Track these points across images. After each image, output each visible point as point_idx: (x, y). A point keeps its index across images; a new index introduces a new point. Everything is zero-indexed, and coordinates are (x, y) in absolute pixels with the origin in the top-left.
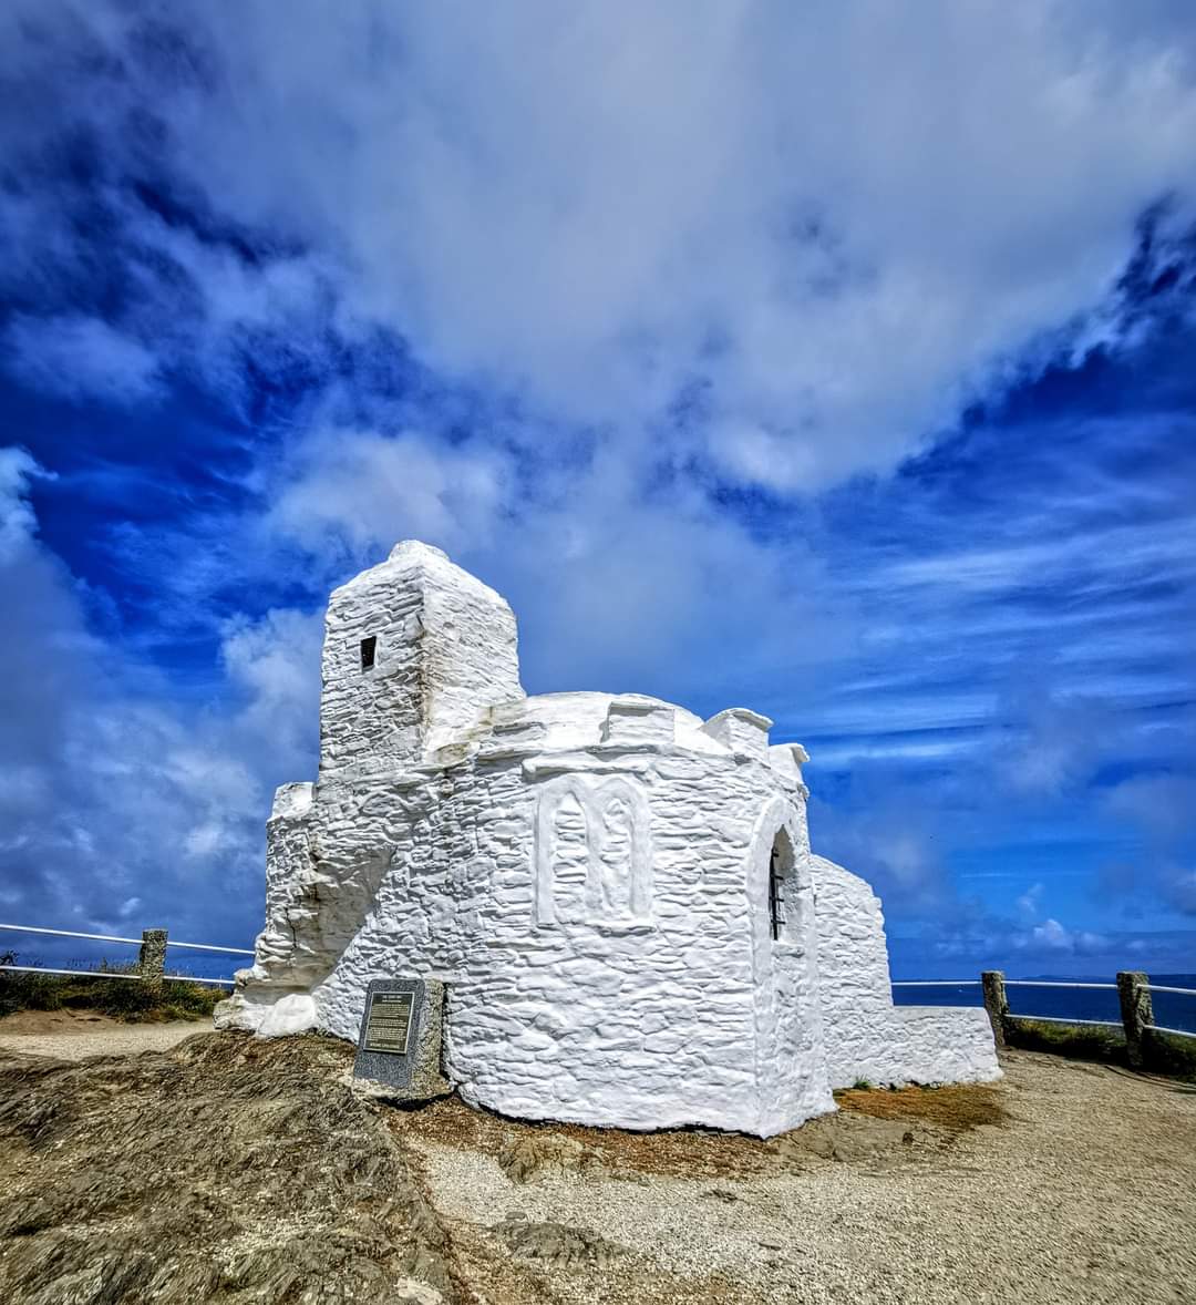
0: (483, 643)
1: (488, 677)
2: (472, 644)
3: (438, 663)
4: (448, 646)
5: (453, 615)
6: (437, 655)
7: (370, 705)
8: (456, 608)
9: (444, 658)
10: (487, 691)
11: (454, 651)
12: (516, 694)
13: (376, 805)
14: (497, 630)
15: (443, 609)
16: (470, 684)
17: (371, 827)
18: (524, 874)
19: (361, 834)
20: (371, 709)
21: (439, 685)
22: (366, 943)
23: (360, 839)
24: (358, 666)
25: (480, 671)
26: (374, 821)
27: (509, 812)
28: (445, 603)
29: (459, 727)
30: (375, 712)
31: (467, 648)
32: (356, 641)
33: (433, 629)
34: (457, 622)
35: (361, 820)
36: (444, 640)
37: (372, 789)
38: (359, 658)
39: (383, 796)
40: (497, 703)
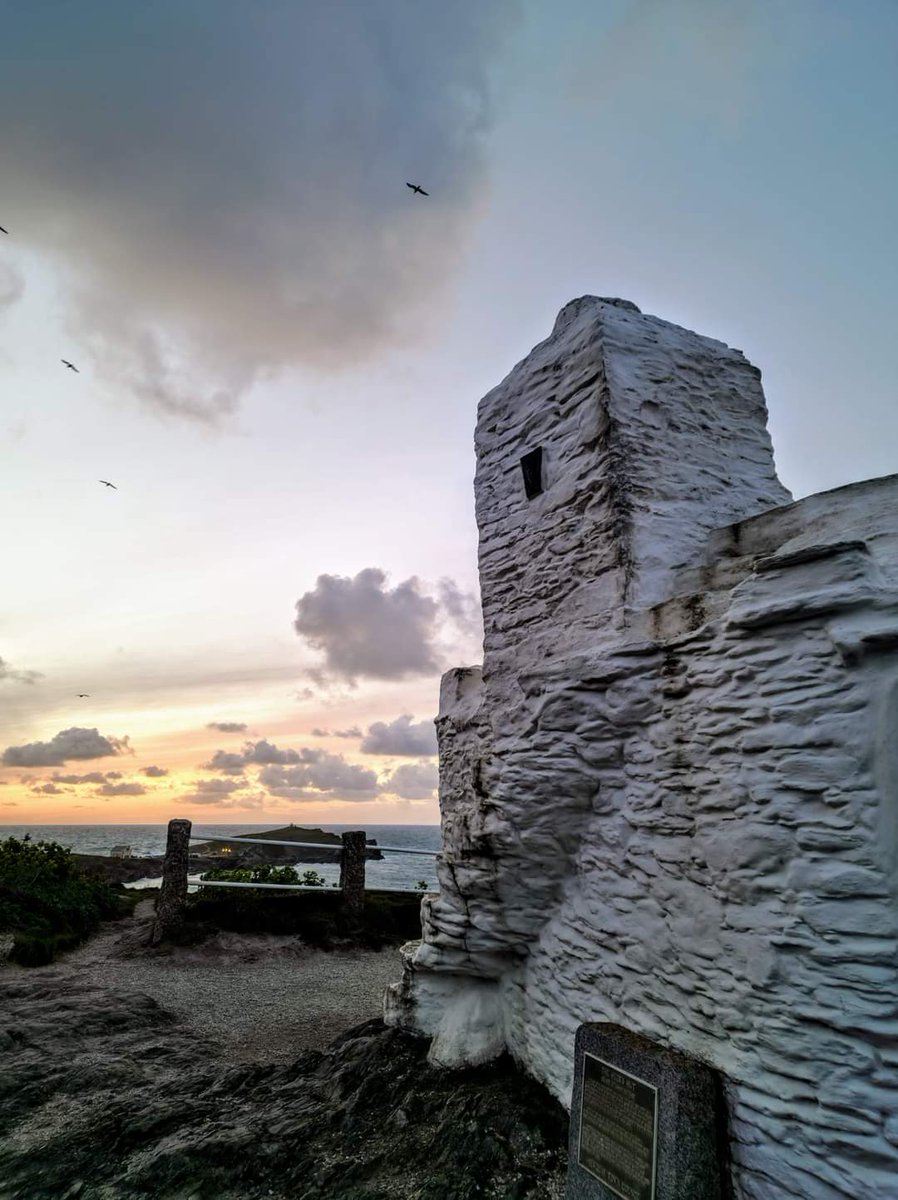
0: (709, 424)
1: (725, 477)
2: (691, 429)
3: (635, 469)
4: (649, 438)
5: (655, 387)
6: (633, 456)
7: (540, 551)
8: (661, 376)
9: (647, 458)
10: (724, 499)
11: (662, 446)
12: (774, 498)
13: (558, 714)
14: (728, 398)
15: (637, 381)
16: (694, 495)
17: (553, 750)
18: (863, 870)
19: (540, 760)
20: (545, 555)
21: (641, 503)
22: (568, 934)
23: (541, 768)
24: (522, 495)
25: (708, 469)
26: (558, 740)
27: (809, 733)
28: (638, 372)
29: (683, 565)
30: (549, 560)
31: (681, 437)
32: (515, 460)
33: (624, 415)
34: (662, 397)
35: (537, 738)
36: (642, 430)
37: (549, 687)
38: (521, 484)
39: (568, 699)
40: (742, 517)
